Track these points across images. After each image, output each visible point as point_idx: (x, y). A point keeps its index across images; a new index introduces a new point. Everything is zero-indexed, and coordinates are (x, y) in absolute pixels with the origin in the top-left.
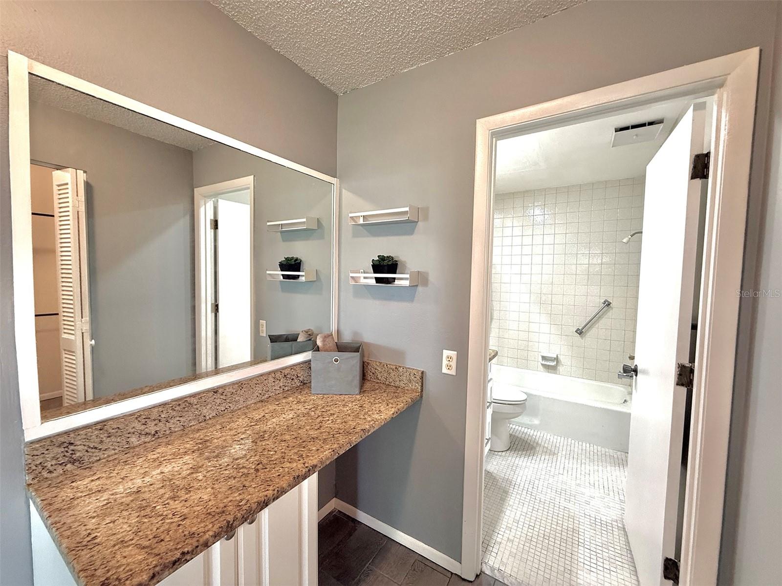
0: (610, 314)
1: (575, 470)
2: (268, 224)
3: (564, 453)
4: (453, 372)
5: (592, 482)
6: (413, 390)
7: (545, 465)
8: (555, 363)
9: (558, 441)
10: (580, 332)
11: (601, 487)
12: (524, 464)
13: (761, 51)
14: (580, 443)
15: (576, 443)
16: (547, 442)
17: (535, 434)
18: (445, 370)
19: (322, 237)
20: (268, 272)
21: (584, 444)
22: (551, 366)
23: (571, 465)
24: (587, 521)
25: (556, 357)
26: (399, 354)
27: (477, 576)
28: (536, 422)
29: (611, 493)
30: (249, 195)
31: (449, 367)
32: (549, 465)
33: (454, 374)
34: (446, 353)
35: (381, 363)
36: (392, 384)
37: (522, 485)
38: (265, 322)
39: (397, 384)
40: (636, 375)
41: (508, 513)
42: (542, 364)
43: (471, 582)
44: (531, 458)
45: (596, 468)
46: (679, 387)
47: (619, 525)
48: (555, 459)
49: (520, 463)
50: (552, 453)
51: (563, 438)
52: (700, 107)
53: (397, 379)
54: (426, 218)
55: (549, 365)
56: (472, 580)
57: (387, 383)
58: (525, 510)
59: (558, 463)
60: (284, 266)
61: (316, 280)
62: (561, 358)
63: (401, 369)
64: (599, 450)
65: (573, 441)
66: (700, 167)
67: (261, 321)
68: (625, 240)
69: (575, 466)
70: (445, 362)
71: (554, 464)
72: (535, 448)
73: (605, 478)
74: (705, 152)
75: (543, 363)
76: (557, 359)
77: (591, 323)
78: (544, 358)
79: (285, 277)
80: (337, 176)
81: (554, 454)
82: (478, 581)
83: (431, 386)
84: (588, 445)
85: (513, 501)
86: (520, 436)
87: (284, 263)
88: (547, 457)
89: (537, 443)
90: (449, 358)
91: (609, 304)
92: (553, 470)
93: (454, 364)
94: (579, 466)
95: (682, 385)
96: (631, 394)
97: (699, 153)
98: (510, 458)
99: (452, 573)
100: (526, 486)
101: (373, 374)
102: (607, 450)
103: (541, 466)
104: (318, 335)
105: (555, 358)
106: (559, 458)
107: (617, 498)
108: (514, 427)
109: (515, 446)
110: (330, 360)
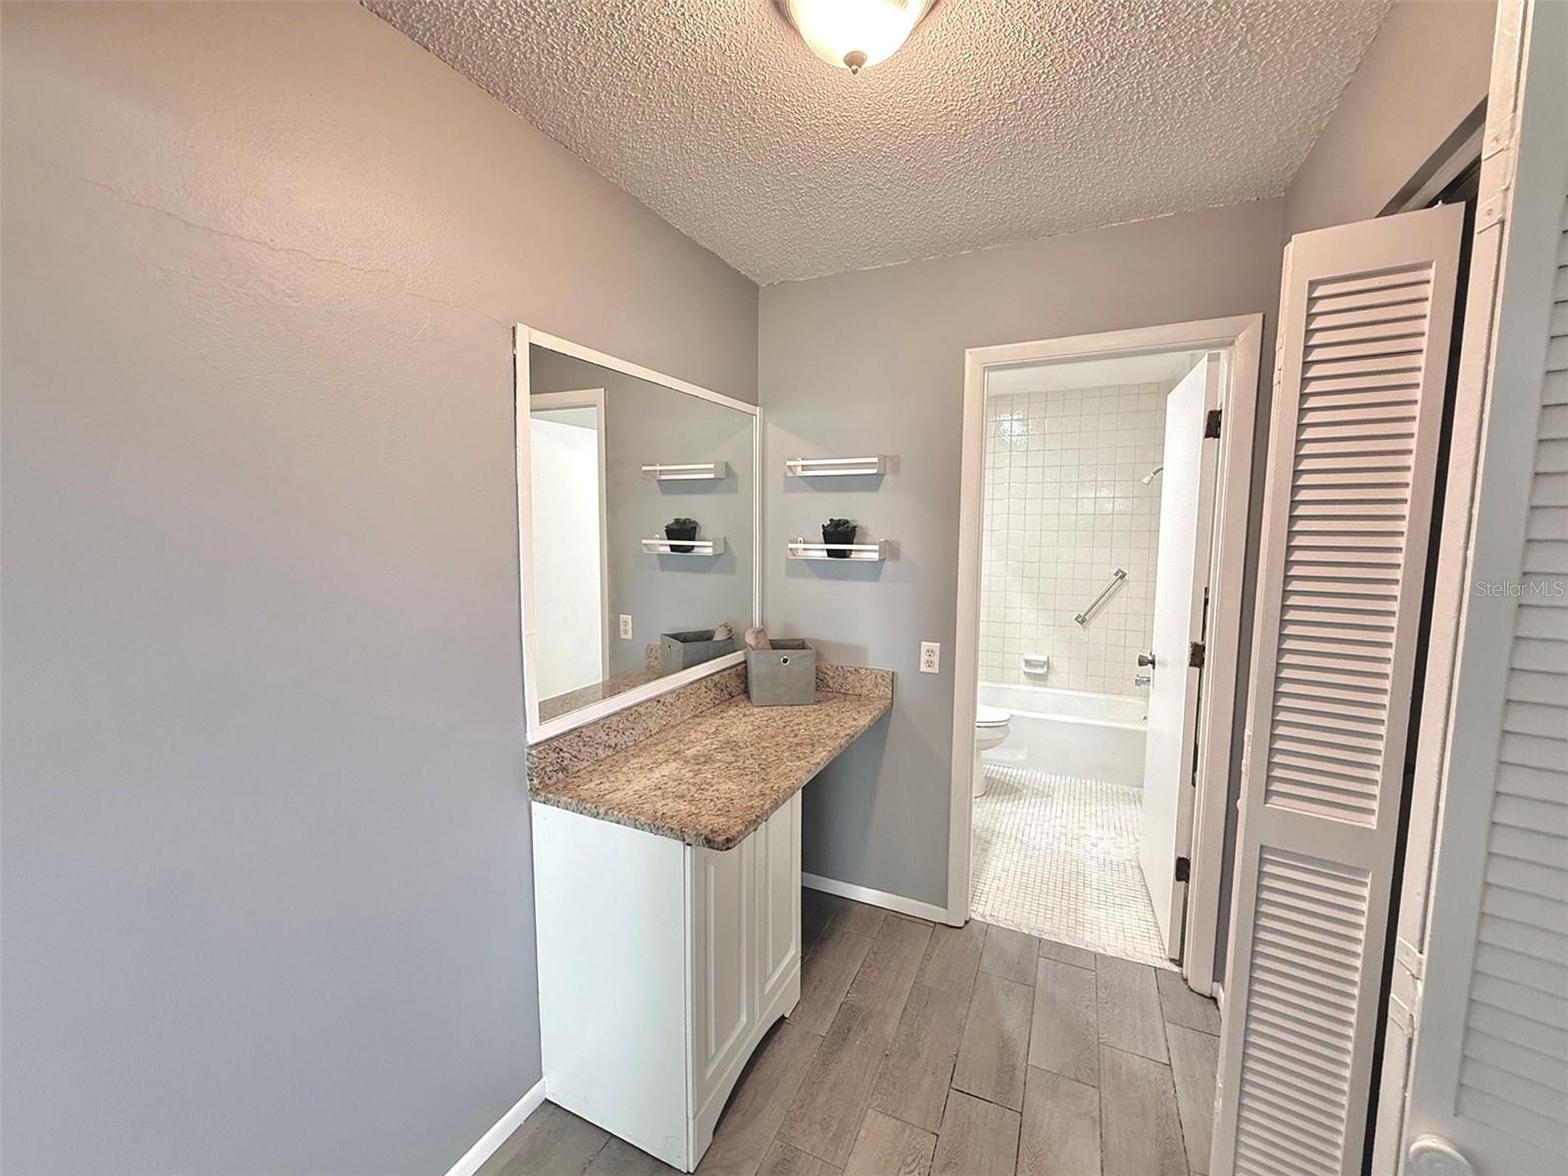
0: (1124, 589)
1: (1076, 812)
2: (644, 468)
3: (1061, 793)
4: (935, 670)
5: (1100, 823)
6: (880, 698)
7: (1037, 809)
8: (1045, 669)
9: (1053, 781)
10: (1082, 621)
11: (1112, 827)
12: (1008, 810)
13: (1264, 316)
14: (1084, 781)
15: (1078, 781)
16: (1037, 782)
17: (1020, 773)
18: (924, 668)
19: (733, 490)
20: (644, 541)
21: (1089, 782)
22: (1039, 674)
23: (1071, 807)
24: (1094, 863)
25: (1045, 660)
26: (858, 652)
27: (966, 922)
28: (1021, 757)
29: (1125, 834)
30: (596, 415)
31: (930, 664)
32: (1043, 808)
33: (937, 672)
34: (925, 645)
35: (832, 666)
36: (850, 692)
37: (1008, 832)
38: (630, 617)
39: (857, 691)
40: (1154, 668)
41: (993, 862)
42: (1025, 673)
43: (960, 928)
44: (1016, 802)
45: (1105, 808)
46: (1191, 668)
47: (1134, 864)
48: (1049, 803)
49: (1003, 809)
50: (1045, 794)
51: (1058, 777)
52: (1214, 359)
53: (857, 684)
54: (896, 470)
55: (1036, 674)
56: (961, 925)
57: (842, 691)
58: (1015, 858)
59: (1054, 806)
60: (671, 533)
61: (722, 552)
62: (1054, 662)
63: (863, 671)
64: (1110, 787)
65: (1073, 780)
66: (1213, 424)
67: (621, 616)
68: (1145, 480)
69: (1077, 808)
70: (924, 657)
71: (1049, 808)
72: (1021, 791)
73: (1117, 817)
74: (1219, 409)
75: (1028, 670)
76: (1047, 663)
77: (1096, 607)
78: (1028, 663)
79: (673, 548)
80: (759, 403)
81: (1048, 796)
82: (968, 926)
83: (906, 692)
84: (1094, 783)
85: (998, 849)
86: (998, 777)
87: (675, 527)
88: (1039, 800)
89: (1024, 785)
90: (930, 652)
91: (1124, 576)
92: (1047, 813)
93: (936, 659)
94: (1082, 807)
95: (1195, 666)
96: (1148, 696)
97: (1212, 409)
98: (988, 805)
99: (935, 923)
100: (1014, 833)
101: (821, 680)
102: (1119, 786)
103: (1031, 810)
104: (746, 630)
105: (1045, 663)
106: (1055, 800)
107: (1132, 838)
108: (988, 766)
109: (993, 790)
110: (777, 661)
